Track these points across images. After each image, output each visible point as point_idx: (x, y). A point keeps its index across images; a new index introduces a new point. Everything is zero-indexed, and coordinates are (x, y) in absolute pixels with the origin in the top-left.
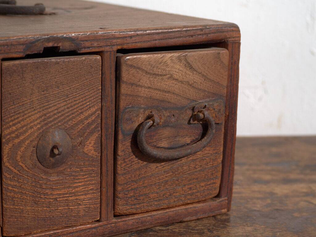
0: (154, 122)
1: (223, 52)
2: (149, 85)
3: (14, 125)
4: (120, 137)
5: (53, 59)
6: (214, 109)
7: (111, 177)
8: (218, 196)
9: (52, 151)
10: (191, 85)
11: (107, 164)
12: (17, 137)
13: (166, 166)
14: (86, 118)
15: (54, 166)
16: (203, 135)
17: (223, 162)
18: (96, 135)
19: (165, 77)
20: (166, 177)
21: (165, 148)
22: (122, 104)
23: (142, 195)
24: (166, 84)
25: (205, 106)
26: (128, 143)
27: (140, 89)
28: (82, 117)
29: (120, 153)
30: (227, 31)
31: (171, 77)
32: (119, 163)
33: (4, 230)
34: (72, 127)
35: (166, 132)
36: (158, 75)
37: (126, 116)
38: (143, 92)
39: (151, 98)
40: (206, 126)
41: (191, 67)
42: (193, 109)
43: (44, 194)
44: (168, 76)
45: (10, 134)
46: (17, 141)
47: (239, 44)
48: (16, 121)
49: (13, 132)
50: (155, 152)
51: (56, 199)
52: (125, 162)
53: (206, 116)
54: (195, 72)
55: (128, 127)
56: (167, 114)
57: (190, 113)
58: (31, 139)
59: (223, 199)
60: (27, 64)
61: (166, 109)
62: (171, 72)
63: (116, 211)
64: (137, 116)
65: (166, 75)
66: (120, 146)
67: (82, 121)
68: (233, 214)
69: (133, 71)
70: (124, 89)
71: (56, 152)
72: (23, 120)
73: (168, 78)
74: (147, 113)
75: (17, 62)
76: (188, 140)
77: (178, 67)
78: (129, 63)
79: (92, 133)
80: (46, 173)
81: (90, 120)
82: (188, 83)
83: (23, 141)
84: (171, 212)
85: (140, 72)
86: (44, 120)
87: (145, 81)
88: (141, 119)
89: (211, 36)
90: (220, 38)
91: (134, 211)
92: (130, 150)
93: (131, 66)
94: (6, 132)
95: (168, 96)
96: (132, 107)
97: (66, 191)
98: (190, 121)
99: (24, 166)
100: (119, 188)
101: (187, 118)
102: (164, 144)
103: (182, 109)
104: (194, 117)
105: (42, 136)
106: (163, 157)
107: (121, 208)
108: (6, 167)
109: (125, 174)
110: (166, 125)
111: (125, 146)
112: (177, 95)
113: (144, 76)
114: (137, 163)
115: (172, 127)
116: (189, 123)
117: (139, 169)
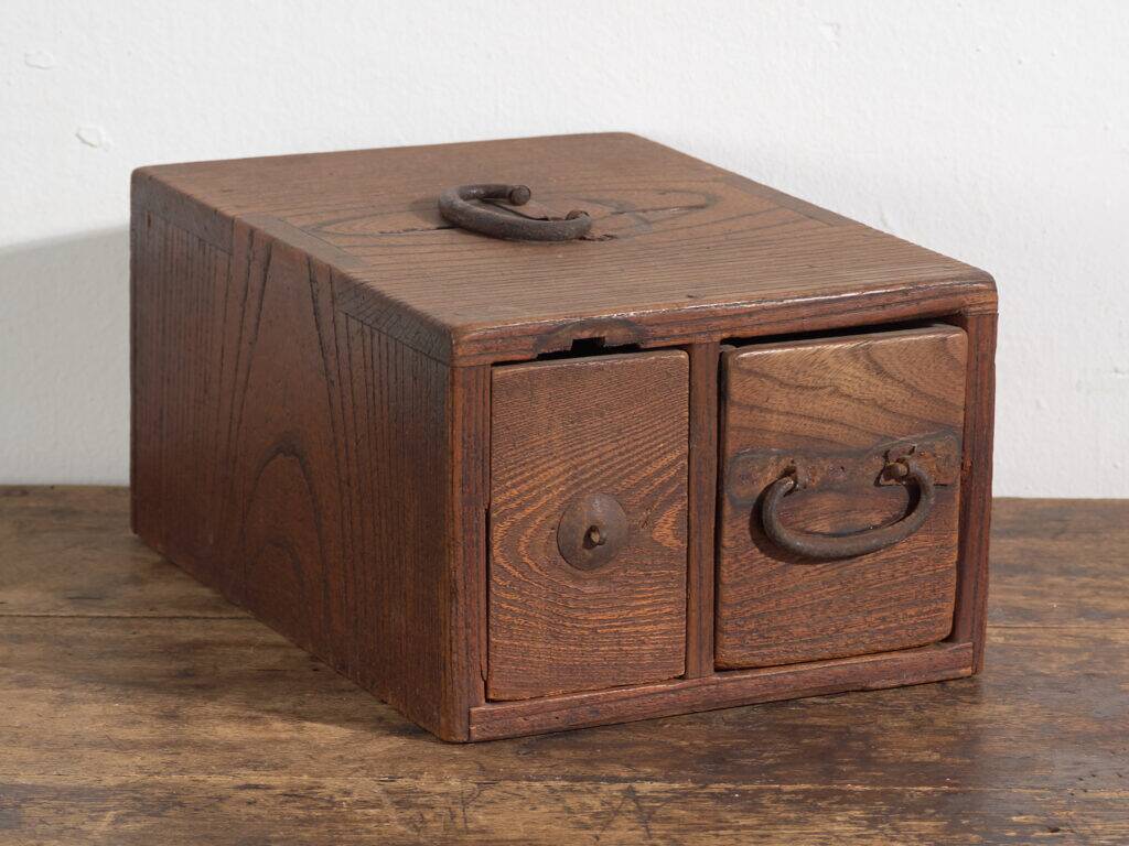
0: (796, 483)
1: (956, 336)
2: (788, 409)
3: (514, 486)
4: (727, 510)
5: (592, 361)
6: (935, 455)
7: (709, 590)
8: (950, 639)
9: (588, 535)
10: (880, 407)
11: (699, 562)
12: (521, 508)
13: (829, 571)
14: (658, 474)
15: (591, 565)
16: (912, 507)
17: (960, 565)
18: (679, 506)
19: (821, 392)
20: (828, 593)
21: (823, 534)
22: (731, 447)
23: (775, 629)
24: (825, 405)
25: (912, 451)
26: (743, 523)
27: (768, 416)
28: (650, 470)
29: (726, 542)
30: (965, 292)
31: (836, 391)
32: (725, 562)
33: (491, 686)
34: (628, 491)
35: (827, 502)
36: (807, 387)
37: (739, 470)
38: (776, 423)
39: (792, 433)
40: (915, 490)
41: (880, 371)
42: (886, 456)
43: (572, 620)
44: (829, 389)
45: (505, 503)
46: (519, 516)
47: (994, 316)
48: (519, 479)
49: (513, 500)
50: (799, 543)
51: (594, 630)
52: (738, 561)
53: (911, 471)
54: (889, 381)
55: (742, 493)
56: (828, 465)
57: (879, 463)
58: (547, 513)
59: (963, 645)
60: (541, 371)
61: (825, 456)
62: (836, 382)
63: (719, 659)
64: (763, 469)
65: (825, 387)
66: (727, 529)
67: (648, 479)
68: (987, 678)
69: (752, 381)
70: (734, 417)
71: (595, 537)
72: (532, 477)
73: (830, 394)
74: (784, 463)
75: (521, 369)
76: (876, 519)
77: (851, 370)
78: (745, 365)
79: (669, 502)
80: (576, 579)
81: (665, 477)
82: (874, 402)
83: (532, 516)
84: (839, 668)
85: (768, 383)
86: (574, 477)
87: (780, 400)
88: (771, 476)
89: (929, 305)
90: (949, 307)
91: (758, 661)
92: (749, 537)
93: (750, 372)
94: (498, 500)
95: (829, 430)
96: (753, 452)
97: (616, 614)
98: (878, 478)
99: (532, 564)
100: (725, 613)
101: (873, 473)
102: (823, 526)
103: (862, 454)
104: (888, 472)
105: (569, 507)
106: (816, 553)
107: (731, 653)
108: (499, 565)
109: (737, 584)
110: (826, 487)
111: (737, 529)
112: (850, 427)
113: (777, 391)
114: (762, 562)
115: (838, 491)
116: (877, 484)
117: (768, 576)
